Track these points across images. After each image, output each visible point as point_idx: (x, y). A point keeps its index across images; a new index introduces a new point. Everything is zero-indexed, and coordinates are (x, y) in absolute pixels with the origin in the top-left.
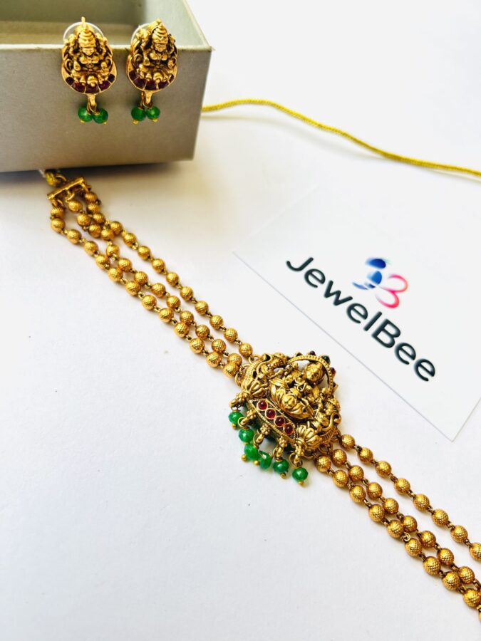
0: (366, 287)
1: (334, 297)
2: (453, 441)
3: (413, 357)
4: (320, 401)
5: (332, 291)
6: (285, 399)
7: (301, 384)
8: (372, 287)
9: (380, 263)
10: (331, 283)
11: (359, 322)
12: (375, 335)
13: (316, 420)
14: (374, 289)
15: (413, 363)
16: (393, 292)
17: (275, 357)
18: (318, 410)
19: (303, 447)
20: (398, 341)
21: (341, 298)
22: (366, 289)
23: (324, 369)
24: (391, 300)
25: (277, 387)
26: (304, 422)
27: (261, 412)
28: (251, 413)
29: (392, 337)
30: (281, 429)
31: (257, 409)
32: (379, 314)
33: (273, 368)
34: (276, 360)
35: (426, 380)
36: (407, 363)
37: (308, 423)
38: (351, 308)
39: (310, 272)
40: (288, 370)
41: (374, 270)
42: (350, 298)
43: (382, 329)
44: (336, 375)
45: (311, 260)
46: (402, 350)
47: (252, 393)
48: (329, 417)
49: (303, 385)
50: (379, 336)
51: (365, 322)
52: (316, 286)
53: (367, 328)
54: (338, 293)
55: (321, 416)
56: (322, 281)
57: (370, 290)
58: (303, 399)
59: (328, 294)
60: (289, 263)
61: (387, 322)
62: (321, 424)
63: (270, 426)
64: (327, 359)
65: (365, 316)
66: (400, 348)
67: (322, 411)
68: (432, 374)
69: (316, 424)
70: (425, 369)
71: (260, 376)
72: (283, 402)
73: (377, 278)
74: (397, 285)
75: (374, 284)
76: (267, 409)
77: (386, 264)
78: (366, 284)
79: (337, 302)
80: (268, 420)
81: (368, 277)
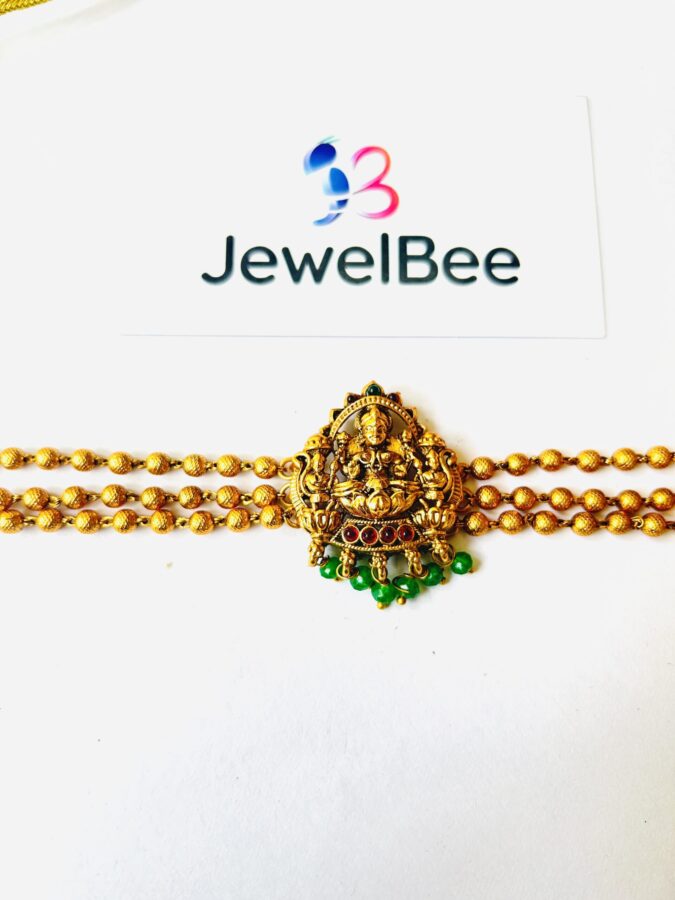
0: (335, 212)
1: (307, 273)
2: (605, 336)
3: (474, 263)
4: (413, 457)
5: (298, 266)
6: (372, 505)
7: (372, 461)
8: (343, 203)
9: (324, 153)
10: (286, 252)
11: (367, 278)
12: (404, 278)
13: (428, 489)
14: (349, 204)
15: (479, 271)
16: (376, 184)
17: (310, 453)
18: (419, 472)
19: (439, 538)
20: (438, 257)
21: (318, 263)
22: (338, 215)
23: (382, 409)
24: (382, 200)
25: (349, 497)
26: (417, 506)
27: (355, 545)
28: (346, 557)
29: (426, 257)
30: (397, 543)
31: (348, 545)
32: (385, 238)
33: (322, 472)
34: (317, 457)
35: (514, 280)
36: (472, 279)
37: (421, 500)
38: (342, 265)
39: (246, 263)
40: (341, 454)
41: (324, 172)
42: (329, 251)
43: (404, 258)
44: (403, 397)
45: (230, 241)
46: (452, 265)
47: (324, 531)
48: (439, 470)
49: (376, 460)
50: (410, 274)
51: (376, 271)
52: (271, 278)
53: (385, 277)
54: (308, 259)
55: (428, 476)
56: (273, 261)
57: (343, 210)
58: (392, 483)
59: (296, 275)
60: (206, 277)
61: (404, 241)
62: (438, 489)
63: (380, 552)
64: (375, 390)
65: (370, 262)
66: (448, 265)
67: (426, 469)
68: (515, 263)
69: (431, 495)
70: (500, 265)
71: (315, 498)
72: (372, 512)
73: (340, 182)
74: (372, 166)
75: (342, 197)
76: (360, 534)
77: (333, 144)
78: (332, 208)
79: (318, 275)
80: (373, 547)
81: (328, 192)
